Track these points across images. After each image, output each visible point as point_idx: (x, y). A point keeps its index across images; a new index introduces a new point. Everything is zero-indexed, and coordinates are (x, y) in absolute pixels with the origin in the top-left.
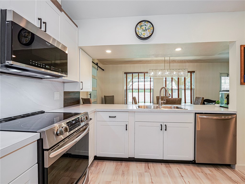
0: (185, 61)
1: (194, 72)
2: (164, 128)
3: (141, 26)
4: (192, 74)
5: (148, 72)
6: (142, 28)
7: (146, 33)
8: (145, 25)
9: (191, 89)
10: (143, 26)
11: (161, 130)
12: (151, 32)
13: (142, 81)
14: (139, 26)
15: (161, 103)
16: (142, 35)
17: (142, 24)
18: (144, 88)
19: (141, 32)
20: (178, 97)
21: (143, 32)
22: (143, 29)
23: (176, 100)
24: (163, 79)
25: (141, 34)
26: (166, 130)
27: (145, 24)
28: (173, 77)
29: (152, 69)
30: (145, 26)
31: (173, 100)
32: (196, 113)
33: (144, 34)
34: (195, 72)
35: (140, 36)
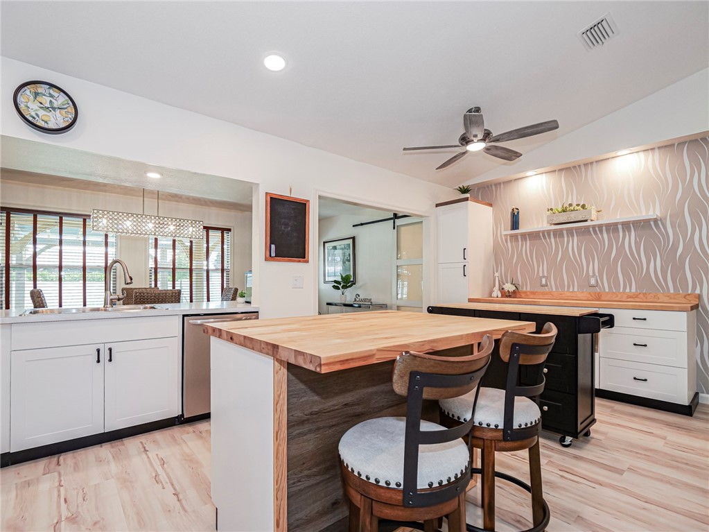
0: (205, 202)
1: (229, 230)
2: (105, 355)
3: (36, 94)
4: (225, 235)
5: (90, 216)
6: (39, 98)
7: (51, 117)
8: (51, 96)
9: (223, 270)
10: (45, 95)
11: (98, 361)
12: (70, 119)
13: (95, 244)
14: (28, 92)
15: (111, 300)
16: (37, 118)
17: (40, 90)
18: (82, 264)
19: (36, 110)
20: (174, 287)
21: (41, 113)
22: (41, 103)
23: (166, 293)
24: (147, 240)
25: (37, 115)
26: (110, 360)
27: (50, 94)
28: (176, 238)
29: (103, 211)
30: (51, 99)
31: (159, 294)
32: (184, 316)
33: (46, 119)
34: (232, 230)
35: (30, 119)
